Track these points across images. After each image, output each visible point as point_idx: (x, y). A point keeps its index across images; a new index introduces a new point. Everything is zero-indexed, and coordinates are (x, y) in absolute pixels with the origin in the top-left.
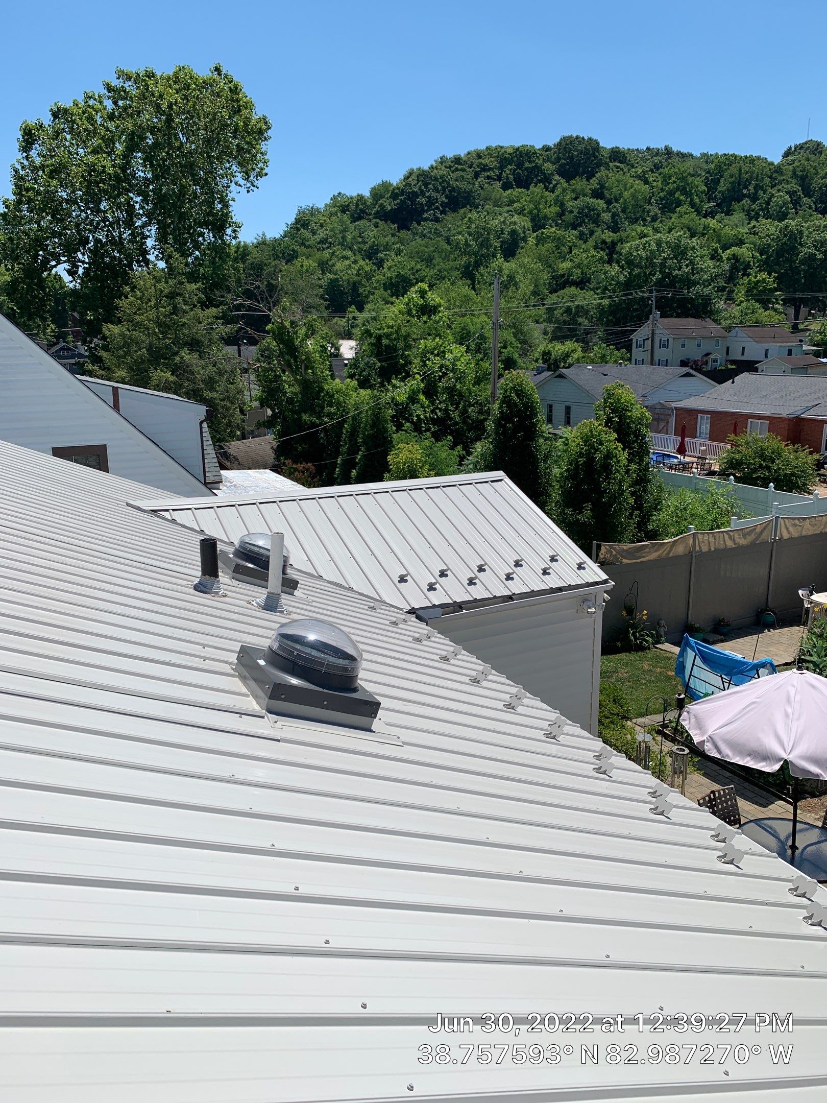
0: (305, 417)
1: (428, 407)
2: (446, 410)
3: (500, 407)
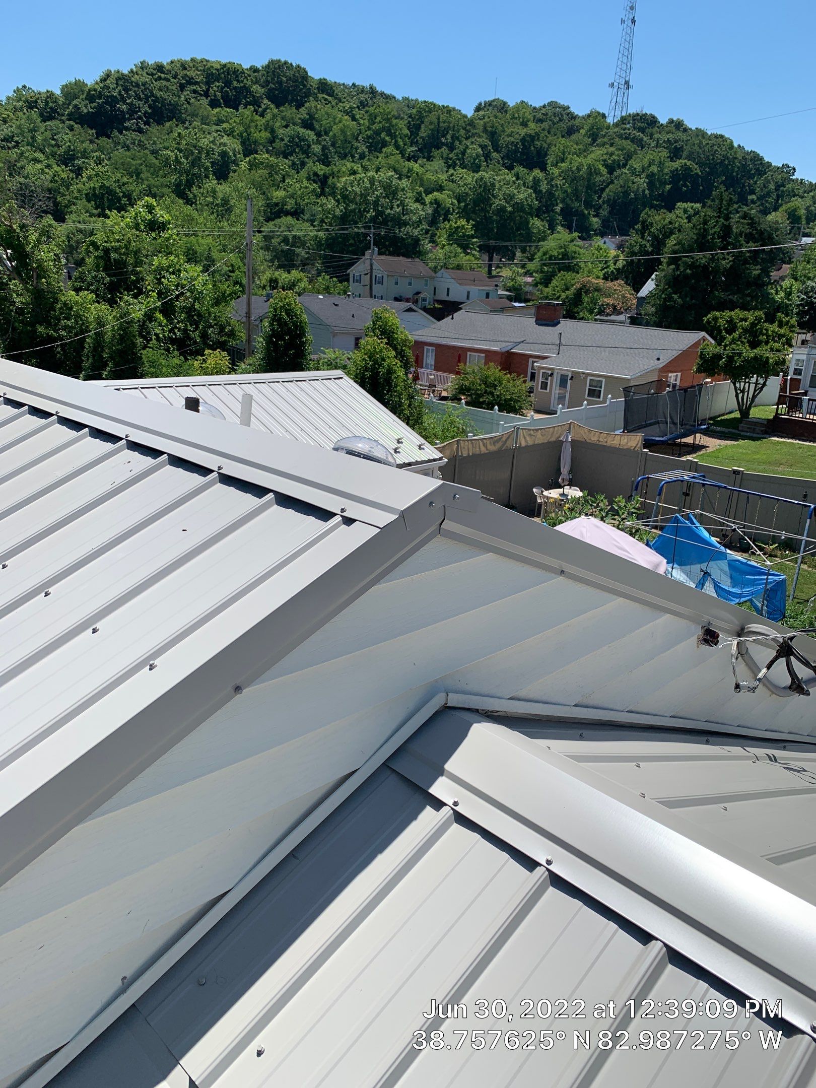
0: (40, 329)
1: (166, 325)
2: (185, 331)
3: (271, 324)
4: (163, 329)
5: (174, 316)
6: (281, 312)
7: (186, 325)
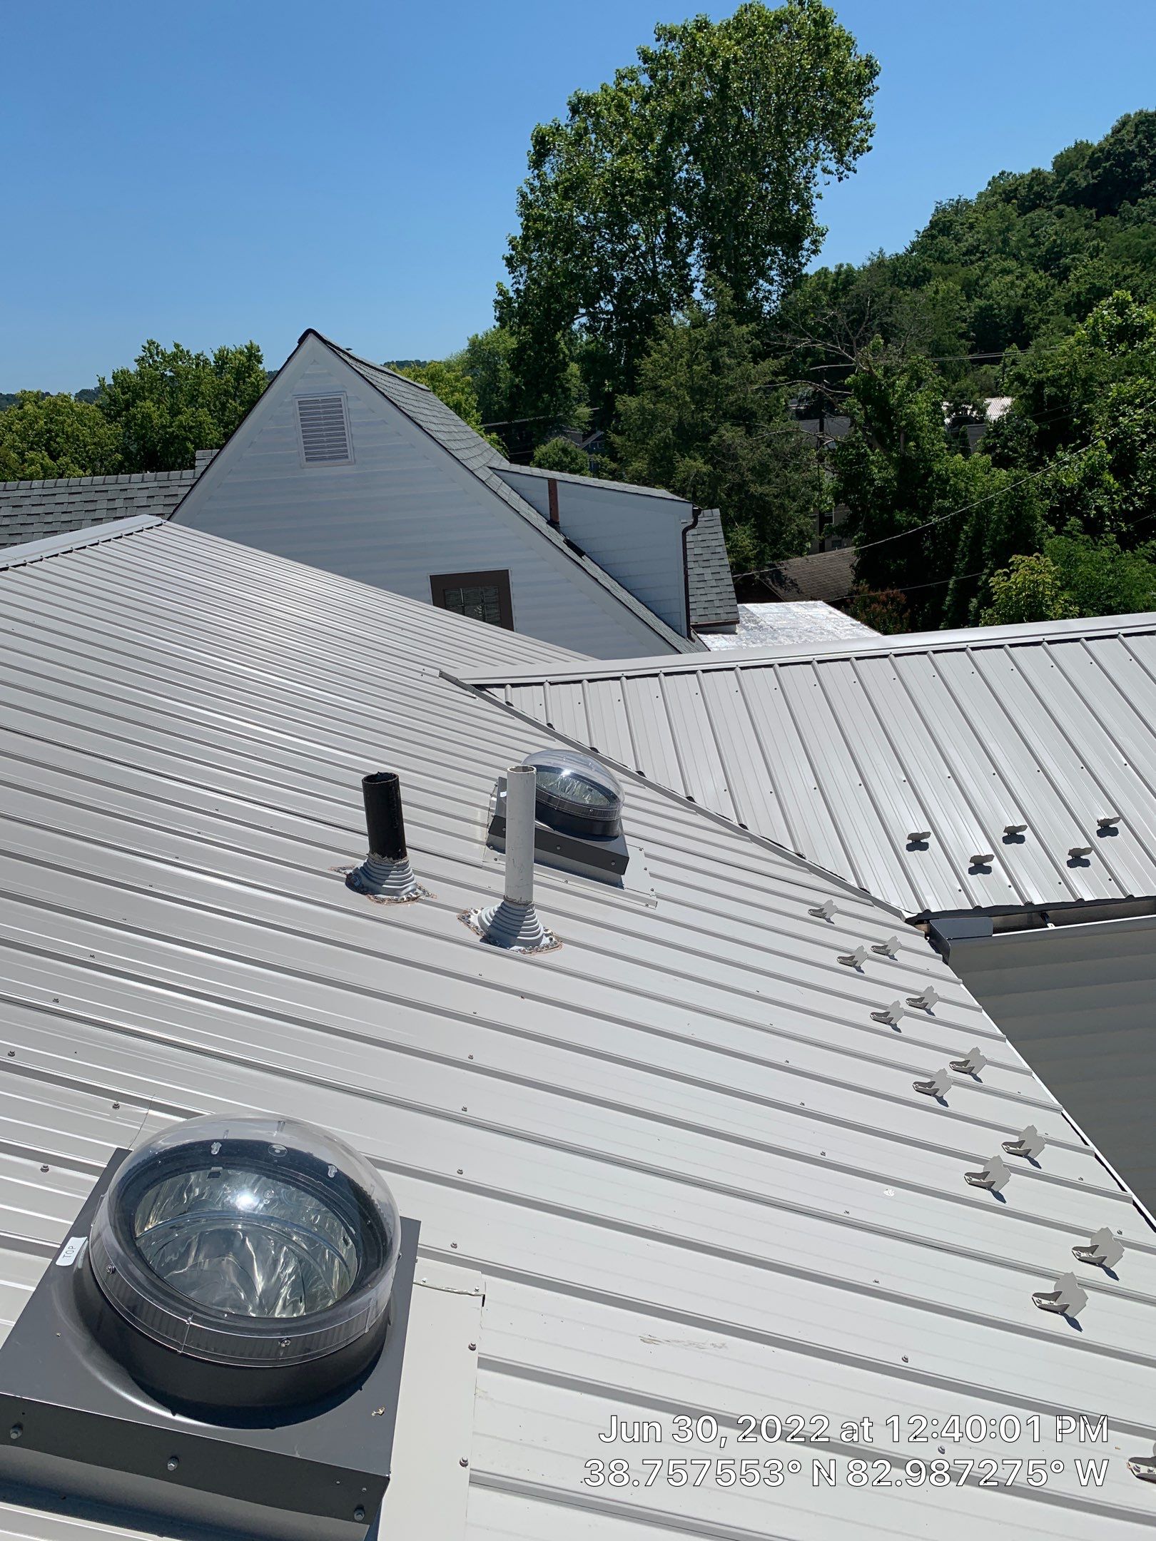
0: (900, 516)
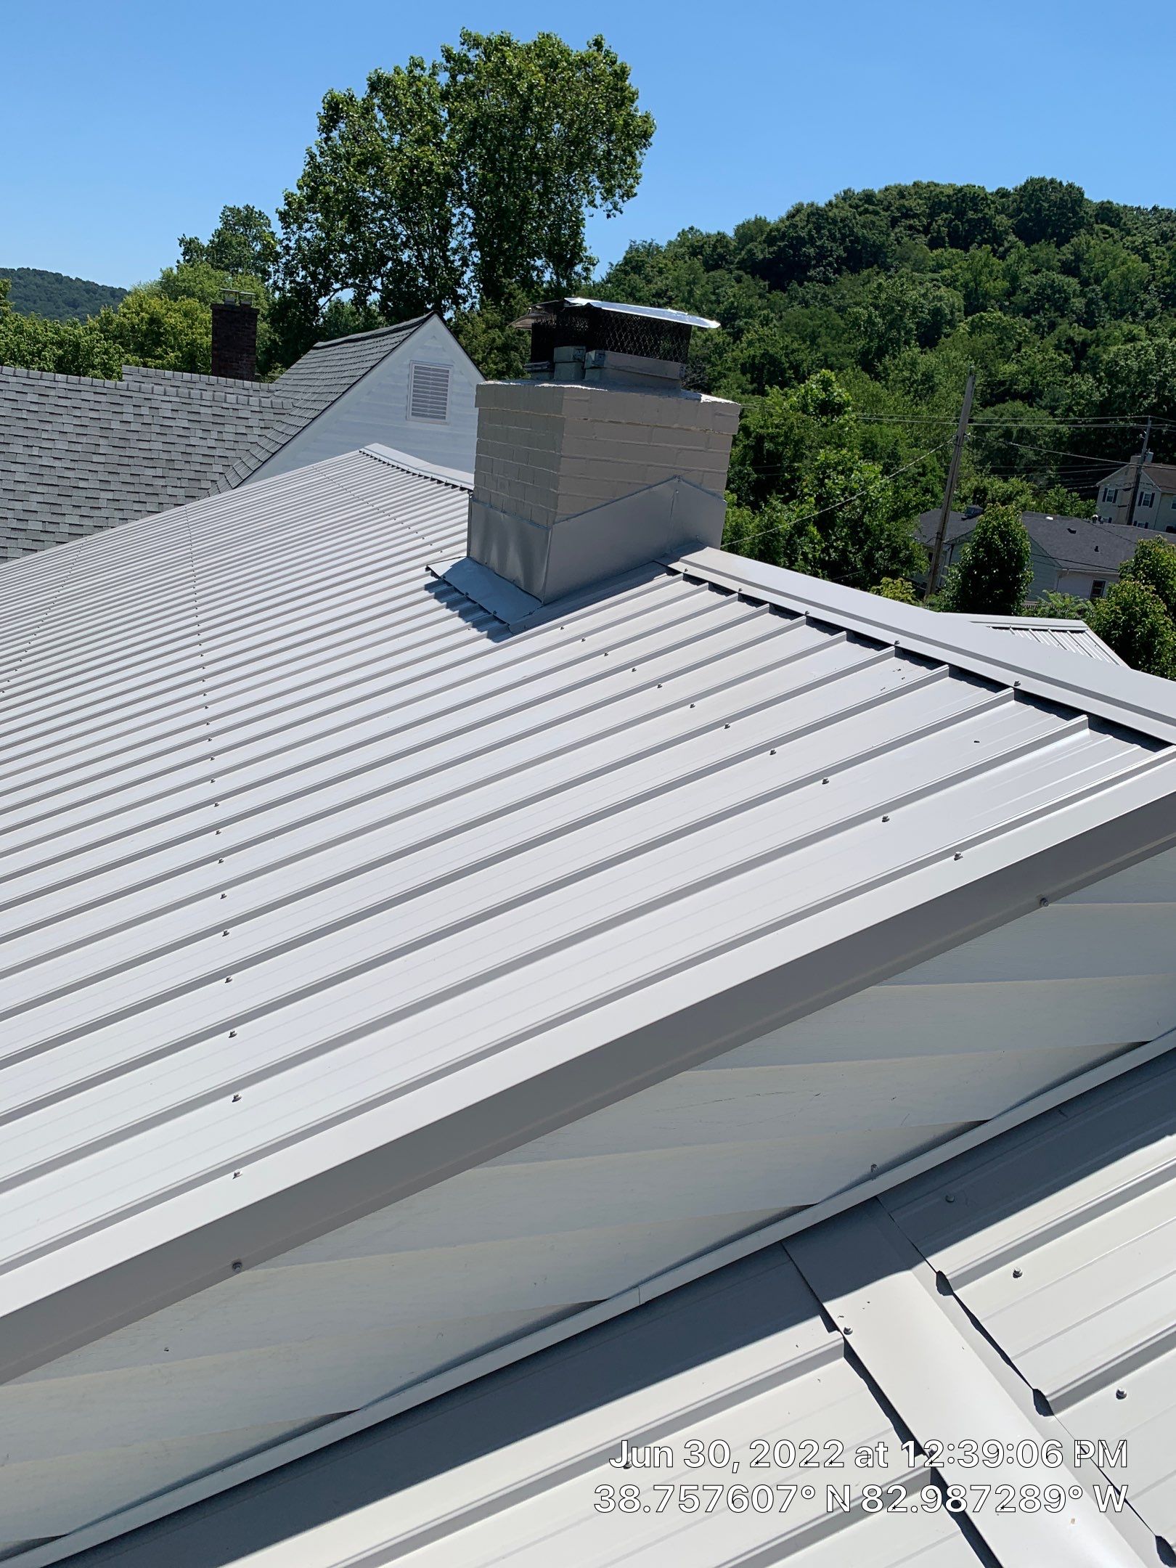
1: (820, 543)
2: (844, 552)
3: (975, 551)
4: (814, 548)
5: (833, 530)
6: (993, 534)
7: (847, 544)
